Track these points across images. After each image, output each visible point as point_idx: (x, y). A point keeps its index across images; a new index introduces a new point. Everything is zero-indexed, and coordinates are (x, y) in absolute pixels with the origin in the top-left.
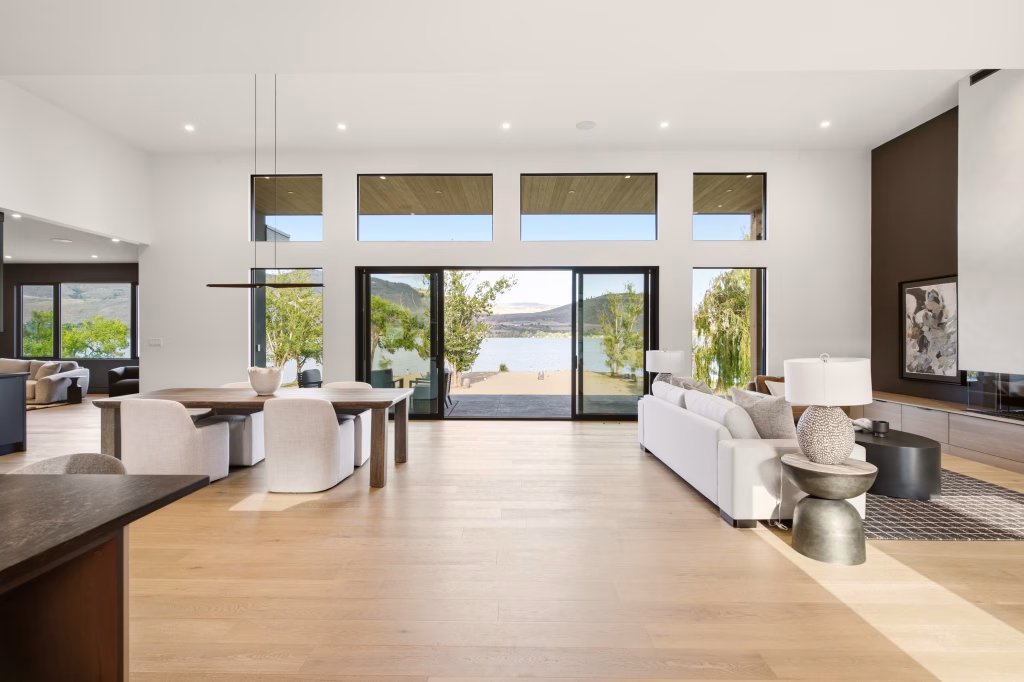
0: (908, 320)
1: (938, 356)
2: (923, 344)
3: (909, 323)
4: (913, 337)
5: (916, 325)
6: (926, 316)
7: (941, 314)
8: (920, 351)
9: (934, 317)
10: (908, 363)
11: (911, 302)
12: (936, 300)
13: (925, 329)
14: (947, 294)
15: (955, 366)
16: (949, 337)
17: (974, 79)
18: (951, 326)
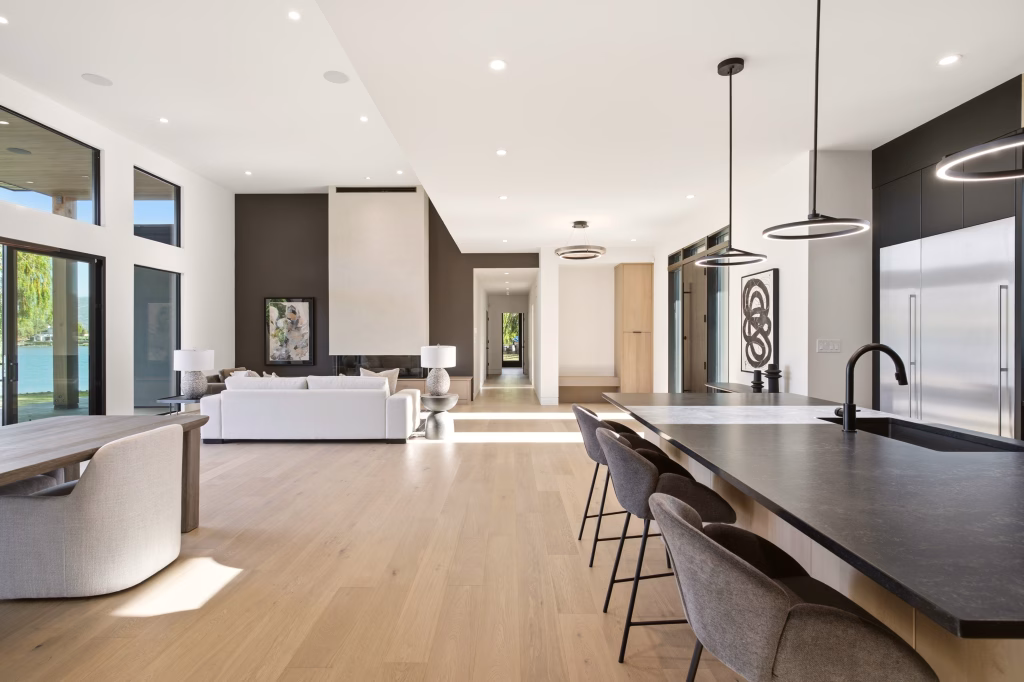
0: (271, 324)
1: (296, 348)
2: (284, 341)
3: (272, 327)
4: (275, 336)
5: (278, 328)
6: (286, 322)
7: (298, 322)
8: (281, 346)
9: (292, 323)
10: (271, 354)
11: (273, 312)
12: (294, 312)
13: (285, 331)
14: (302, 309)
15: (308, 354)
16: (303, 336)
17: (340, 190)
18: (305, 329)
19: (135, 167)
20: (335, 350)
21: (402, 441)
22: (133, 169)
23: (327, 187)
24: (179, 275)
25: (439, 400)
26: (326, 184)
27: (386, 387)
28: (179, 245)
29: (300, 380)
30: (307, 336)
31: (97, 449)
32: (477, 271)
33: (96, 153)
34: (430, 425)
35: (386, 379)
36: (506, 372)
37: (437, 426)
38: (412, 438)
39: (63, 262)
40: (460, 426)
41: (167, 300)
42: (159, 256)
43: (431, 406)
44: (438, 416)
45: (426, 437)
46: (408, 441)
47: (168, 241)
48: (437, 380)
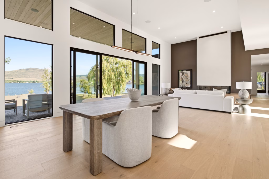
0: (180, 77)
1: (186, 83)
2: (183, 81)
3: (180, 78)
4: (181, 80)
5: (182, 78)
6: (184, 76)
7: (187, 76)
8: (183, 83)
9: (186, 77)
10: (180, 85)
11: (181, 74)
12: (186, 74)
13: (184, 79)
14: (189, 73)
15: (190, 85)
16: (189, 80)
17: (200, 37)
18: (189, 78)
19: (152, 41)
20: (198, 84)
21: (230, 113)
22: (152, 42)
23: (196, 38)
24: (160, 66)
25: (244, 100)
26: (196, 37)
27: (223, 95)
28: (160, 58)
29: (194, 91)
30: (190, 80)
31: (163, 102)
32: (252, 56)
33: (146, 39)
34: (241, 109)
35: (223, 92)
36: (259, 94)
37: (244, 109)
38: (233, 112)
39: (137, 63)
40: (253, 111)
41: (157, 72)
42: (156, 61)
43: (240, 102)
44: (244, 106)
45: (238, 112)
46: (232, 113)
47: (158, 58)
48: (243, 93)
